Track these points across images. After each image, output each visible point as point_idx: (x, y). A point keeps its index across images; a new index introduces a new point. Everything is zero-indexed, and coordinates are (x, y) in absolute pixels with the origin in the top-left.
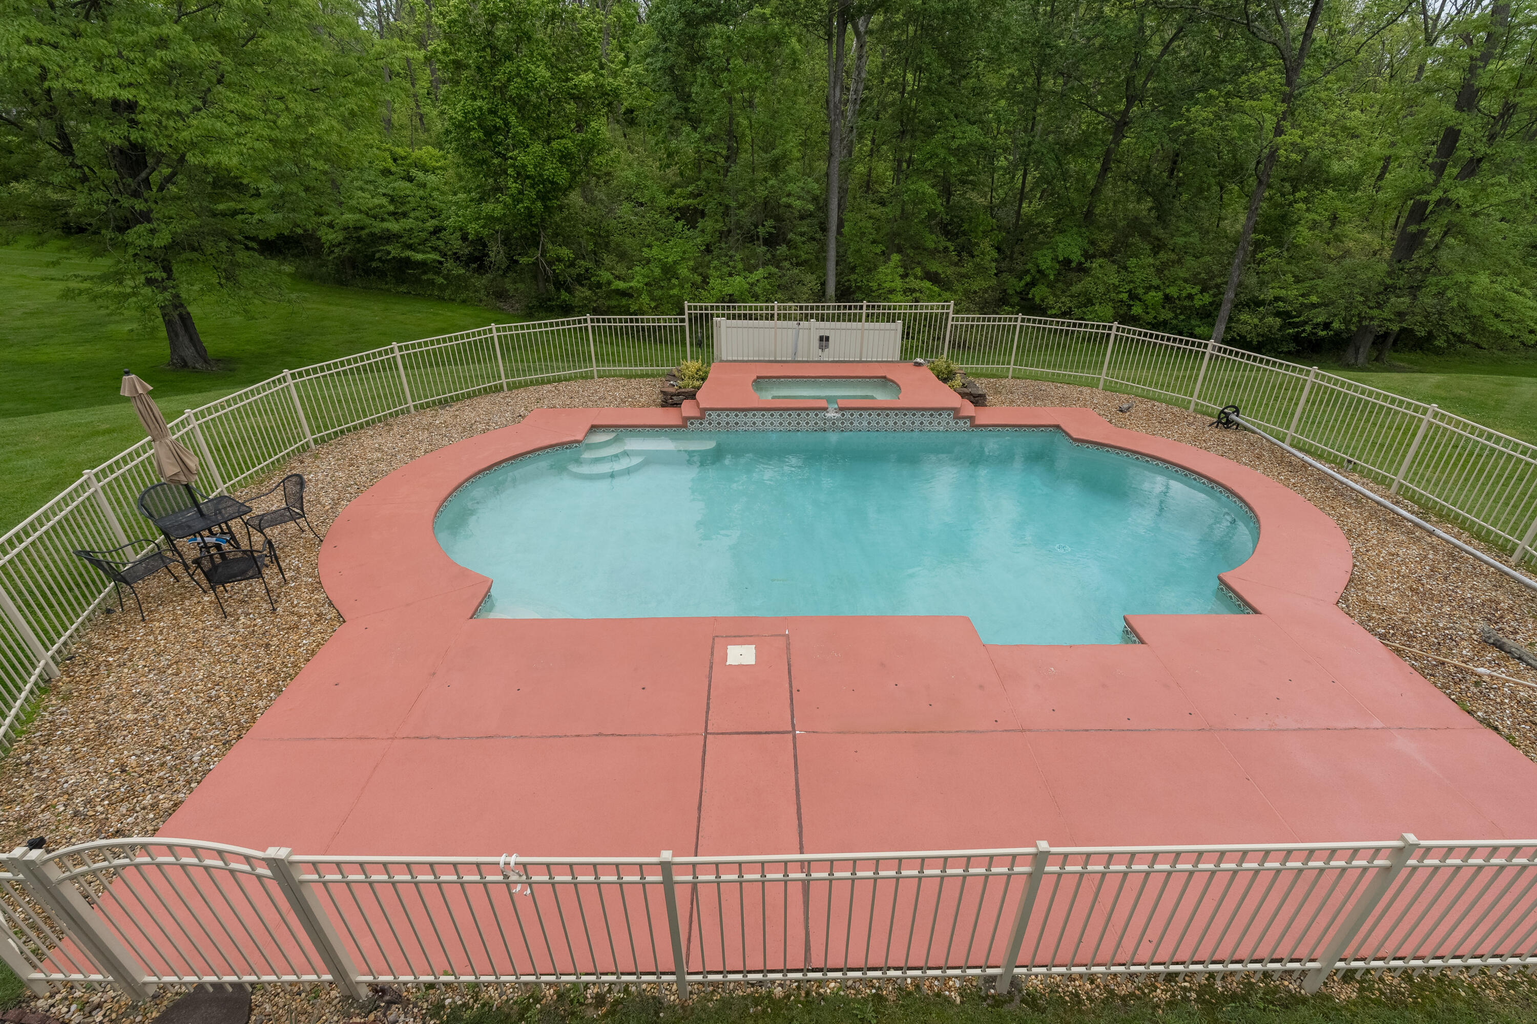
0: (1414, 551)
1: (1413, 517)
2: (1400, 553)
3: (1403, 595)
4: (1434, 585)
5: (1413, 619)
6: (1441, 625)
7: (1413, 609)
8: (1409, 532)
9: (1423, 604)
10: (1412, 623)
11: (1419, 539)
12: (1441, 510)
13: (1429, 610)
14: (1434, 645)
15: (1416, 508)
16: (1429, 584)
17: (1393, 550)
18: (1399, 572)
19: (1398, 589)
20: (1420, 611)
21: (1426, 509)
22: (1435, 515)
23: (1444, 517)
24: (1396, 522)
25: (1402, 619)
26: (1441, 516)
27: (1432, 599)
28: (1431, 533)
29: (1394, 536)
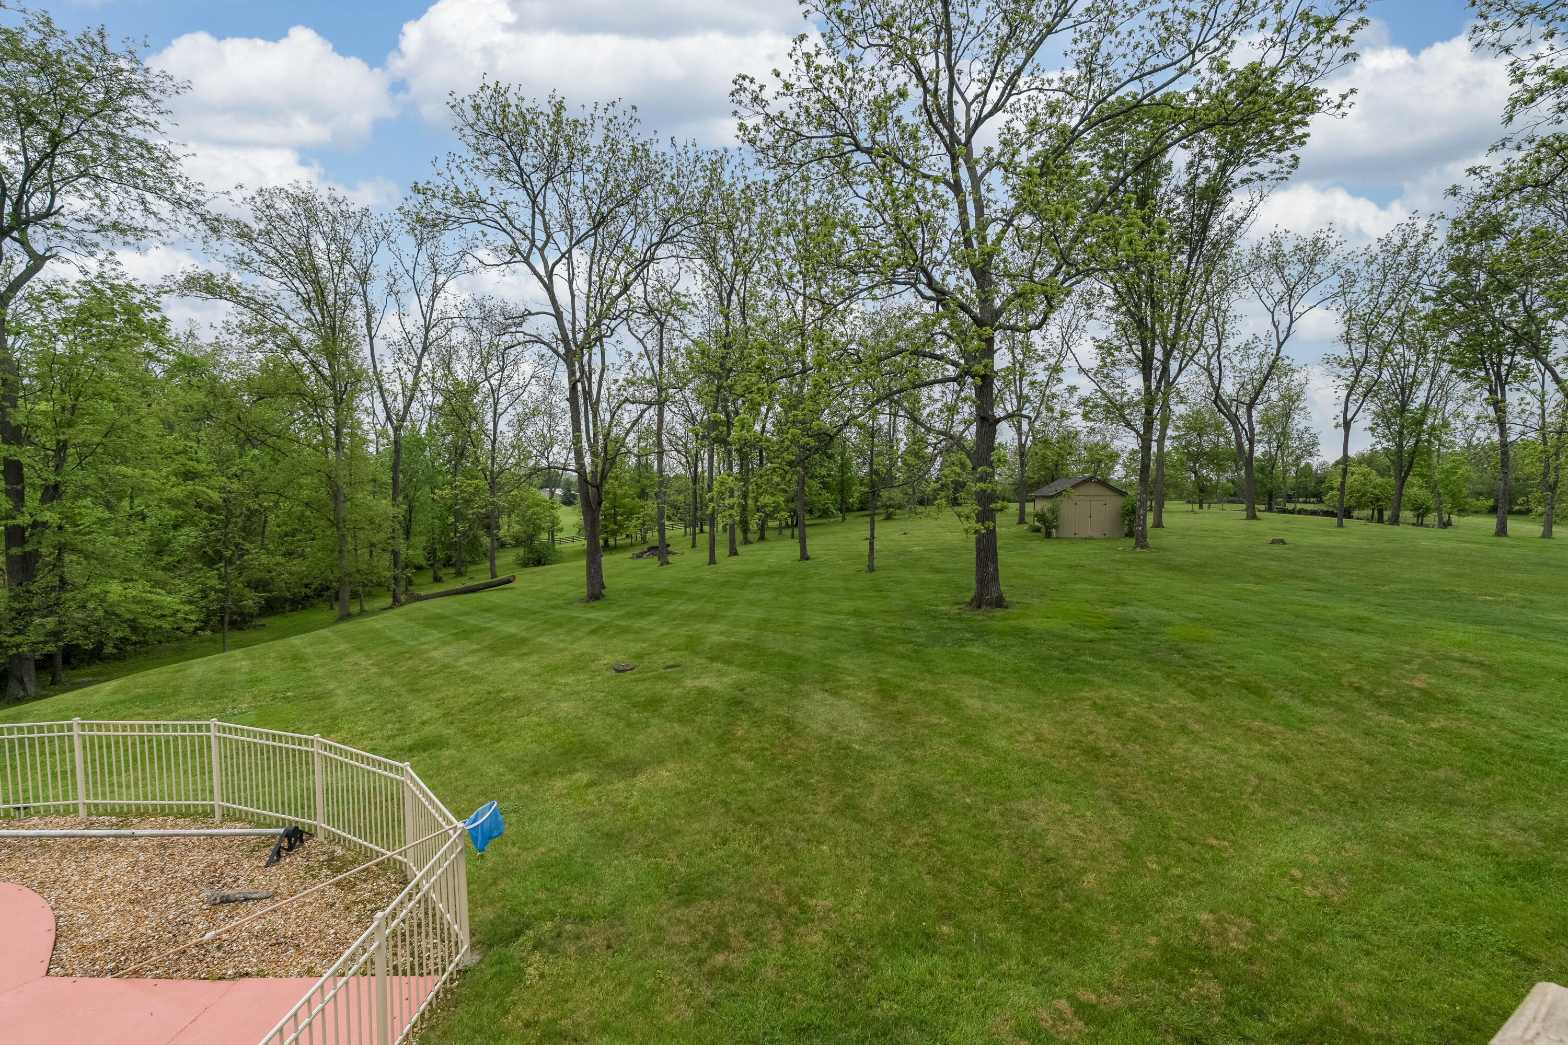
0: (123, 862)
1: (113, 832)
2: (109, 873)
3: (122, 913)
4: (153, 885)
5: (142, 930)
6: (171, 917)
7: (139, 920)
8: (112, 847)
9: (147, 909)
10: (142, 934)
11: (125, 849)
12: (138, 809)
13: (155, 910)
14: (170, 940)
15: (114, 820)
16: (146, 887)
17: (100, 875)
18: (112, 894)
19: (117, 910)
20: (147, 917)
21: (124, 816)
22: (136, 816)
23: (143, 814)
24: (95, 845)
25: (131, 938)
26: (142, 815)
27: (155, 898)
28: (133, 837)
29: (96, 860)
